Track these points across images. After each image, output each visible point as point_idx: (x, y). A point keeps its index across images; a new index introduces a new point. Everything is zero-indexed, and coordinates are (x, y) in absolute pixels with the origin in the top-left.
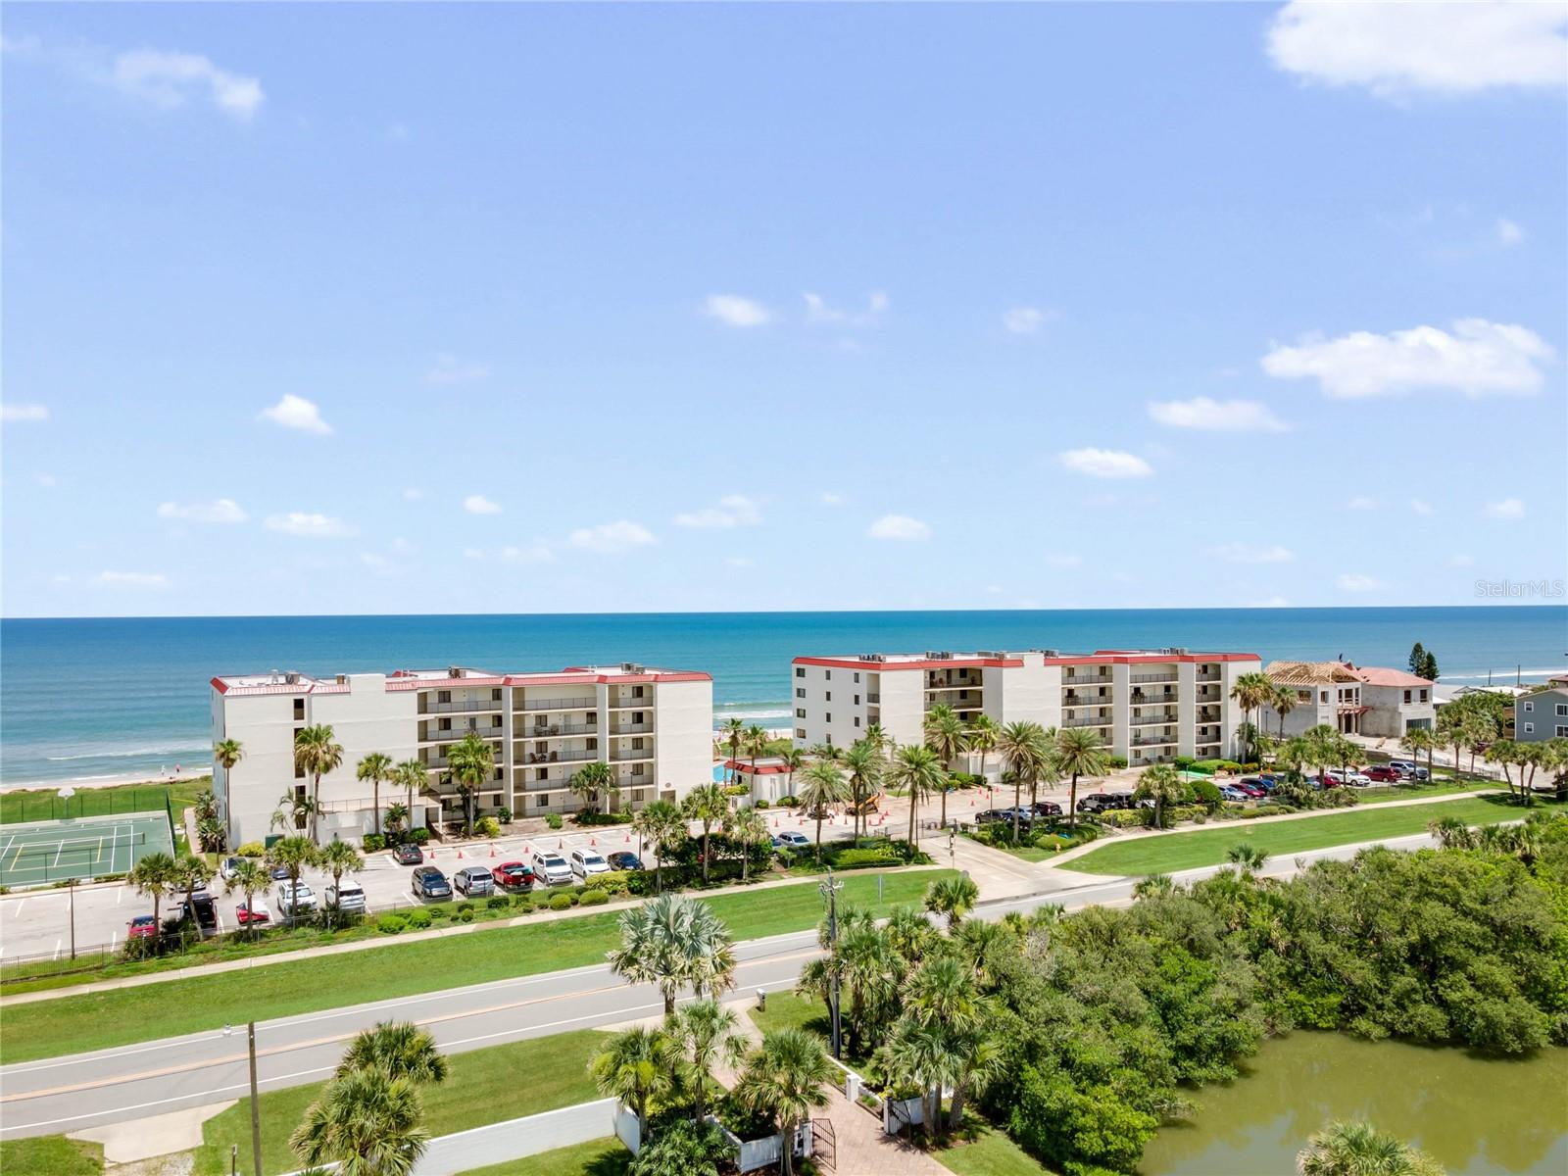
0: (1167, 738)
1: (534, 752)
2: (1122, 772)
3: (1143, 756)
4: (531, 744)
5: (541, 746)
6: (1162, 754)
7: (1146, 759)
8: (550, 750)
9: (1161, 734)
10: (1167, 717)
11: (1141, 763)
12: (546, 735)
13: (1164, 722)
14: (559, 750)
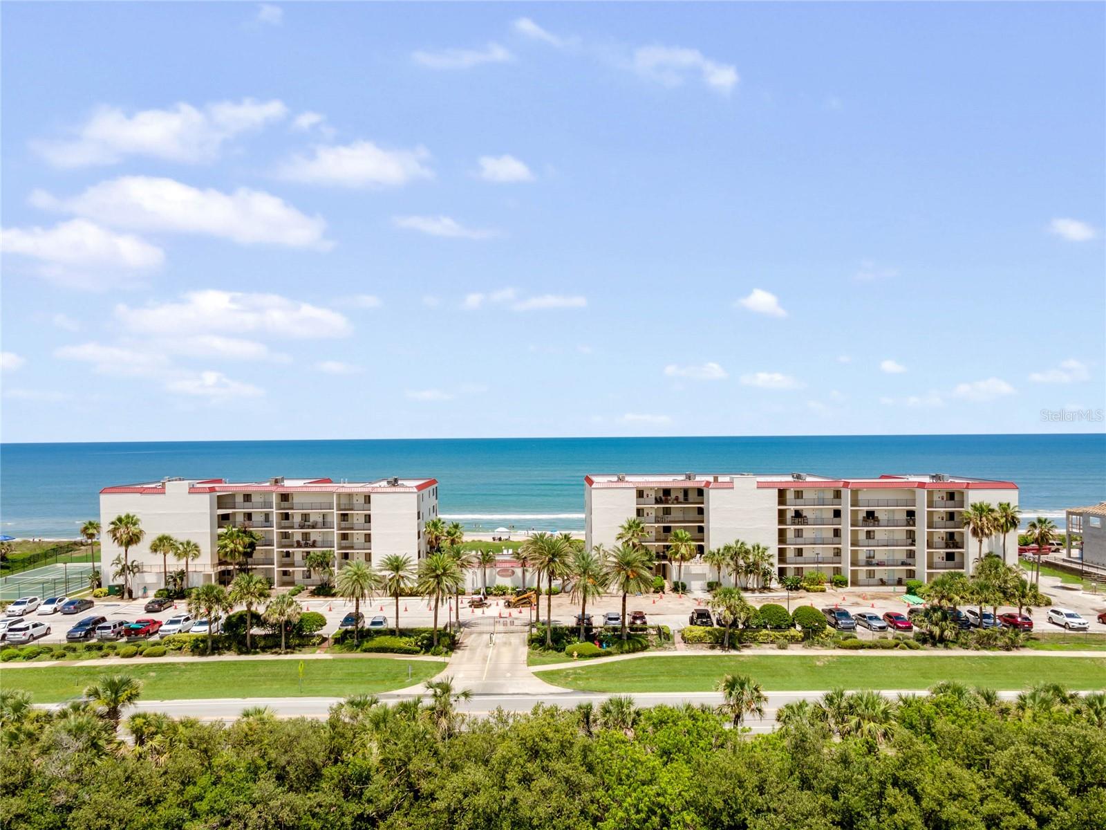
0: (909, 561)
1: (301, 540)
2: (840, 590)
3: (878, 576)
4: (297, 534)
5: (306, 536)
6: (904, 576)
7: (881, 580)
8: (312, 539)
9: (903, 557)
10: (910, 541)
11: (876, 582)
12: (309, 528)
13: (906, 546)
14: (319, 539)
